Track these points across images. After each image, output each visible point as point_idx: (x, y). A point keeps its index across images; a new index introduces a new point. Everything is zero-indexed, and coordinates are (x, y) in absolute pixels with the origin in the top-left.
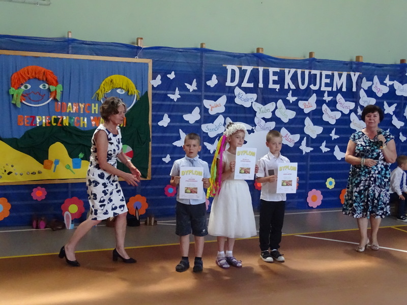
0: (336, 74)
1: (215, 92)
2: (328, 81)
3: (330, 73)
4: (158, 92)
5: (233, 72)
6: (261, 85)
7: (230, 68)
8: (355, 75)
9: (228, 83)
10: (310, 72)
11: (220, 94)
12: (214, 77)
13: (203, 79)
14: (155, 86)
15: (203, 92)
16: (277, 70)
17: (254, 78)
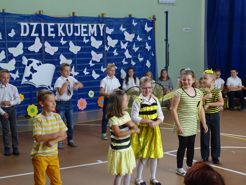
0: (90, 25)
1: (14, 40)
2: (85, 30)
3: (86, 25)
5: (25, 27)
6: (43, 35)
7: (22, 24)
8: (101, 25)
9: (22, 34)
10: (74, 25)
12: (13, 30)
16: (53, 24)
17: (38, 30)
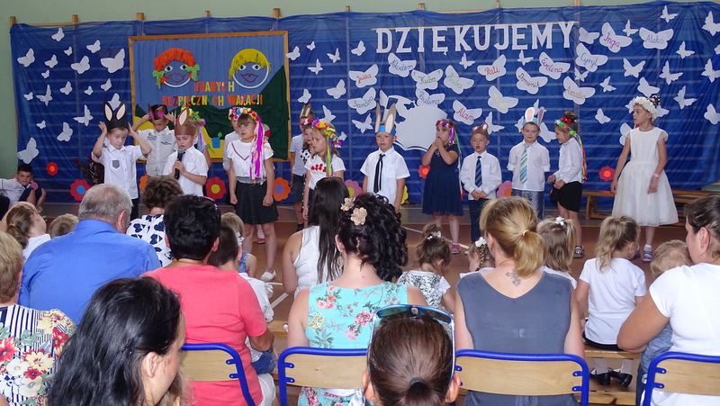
0: (535, 26)
2: (522, 36)
3: (524, 26)
4: (297, 65)
5: (385, 36)
6: (421, 49)
7: (380, 31)
8: (566, 25)
9: (380, 50)
10: (492, 28)
11: (370, 63)
12: (361, 44)
13: (348, 46)
14: (293, 59)
15: (348, 62)
16: (444, 28)
17: (412, 40)
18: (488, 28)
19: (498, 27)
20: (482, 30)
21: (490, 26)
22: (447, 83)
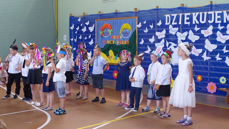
0: (225, 12)
1: (161, 28)
4: (140, 30)
6: (180, 23)
7: (167, 16)
9: (166, 24)
12: (160, 21)
13: (156, 22)
14: (139, 27)
16: (189, 14)
17: (177, 20)
18: (205, 13)
19: (209, 13)
20: (203, 15)
21: (206, 12)
22: (189, 38)
